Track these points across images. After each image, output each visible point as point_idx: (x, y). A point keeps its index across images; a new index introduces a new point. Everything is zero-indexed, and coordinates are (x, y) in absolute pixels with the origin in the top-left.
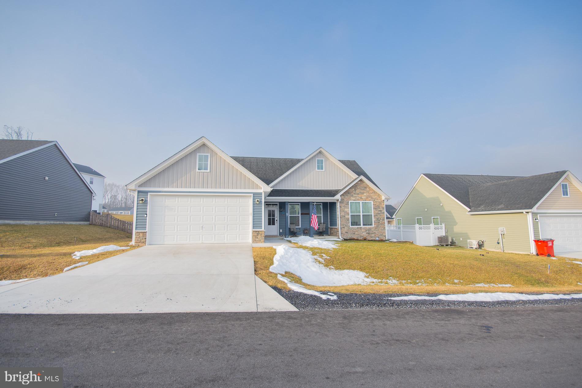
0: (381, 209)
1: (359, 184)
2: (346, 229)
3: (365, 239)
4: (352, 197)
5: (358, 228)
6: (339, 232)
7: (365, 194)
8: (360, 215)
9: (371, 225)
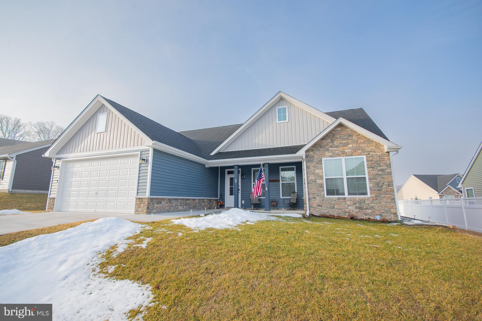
0: (383, 168)
1: (339, 131)
2: (318, 201)
3: (353, 218)
4: (326, 152)
5: (339, 199)
6: (306, 204)
7: (350, 146)
8: (343, 178)
9: (365, 194)
